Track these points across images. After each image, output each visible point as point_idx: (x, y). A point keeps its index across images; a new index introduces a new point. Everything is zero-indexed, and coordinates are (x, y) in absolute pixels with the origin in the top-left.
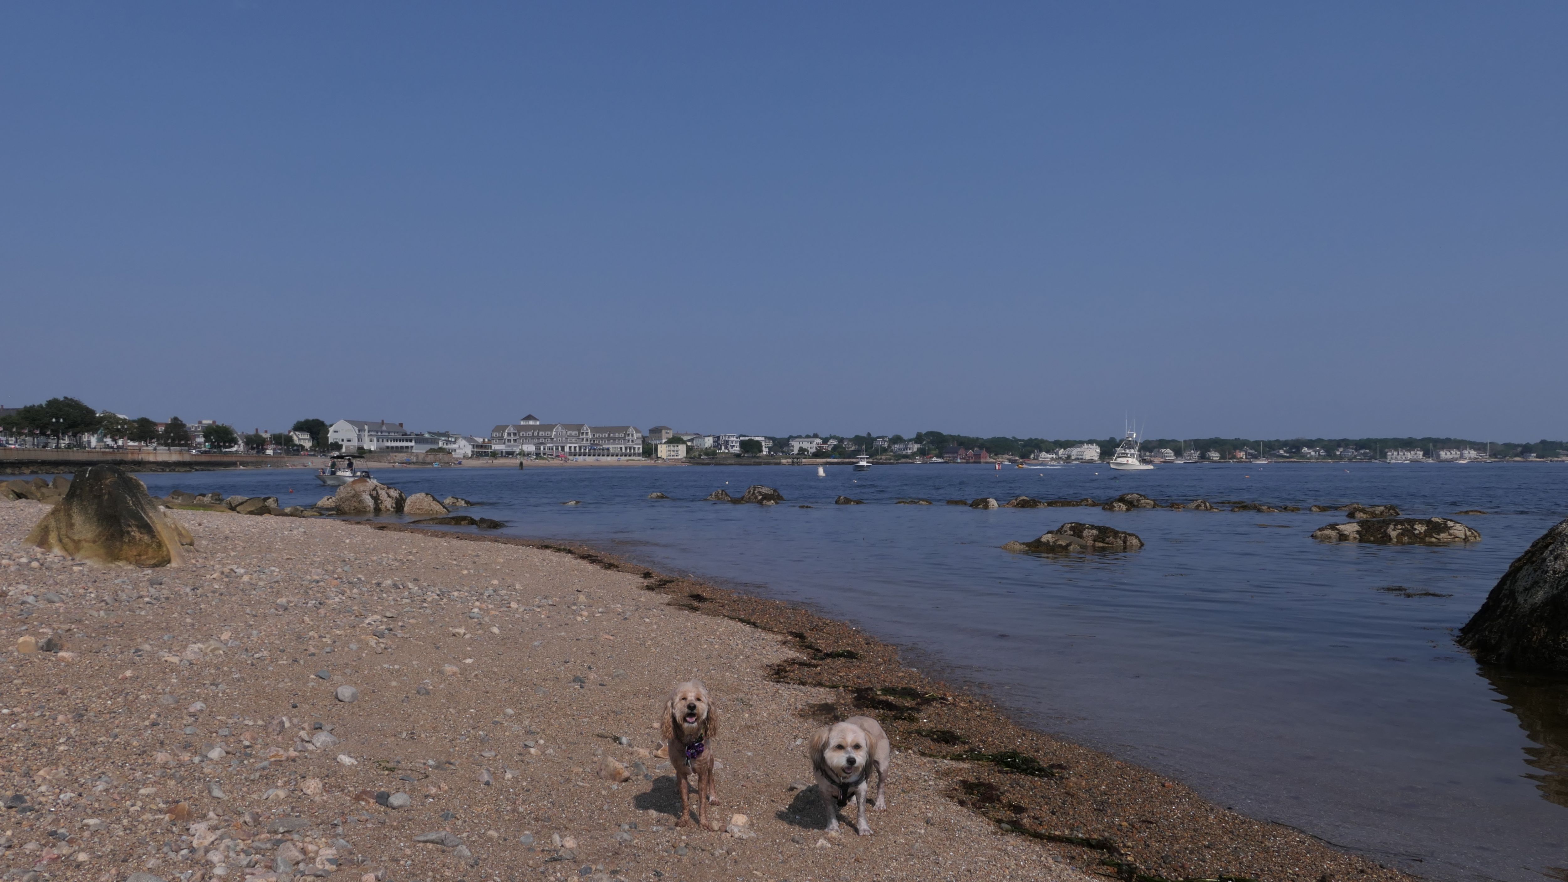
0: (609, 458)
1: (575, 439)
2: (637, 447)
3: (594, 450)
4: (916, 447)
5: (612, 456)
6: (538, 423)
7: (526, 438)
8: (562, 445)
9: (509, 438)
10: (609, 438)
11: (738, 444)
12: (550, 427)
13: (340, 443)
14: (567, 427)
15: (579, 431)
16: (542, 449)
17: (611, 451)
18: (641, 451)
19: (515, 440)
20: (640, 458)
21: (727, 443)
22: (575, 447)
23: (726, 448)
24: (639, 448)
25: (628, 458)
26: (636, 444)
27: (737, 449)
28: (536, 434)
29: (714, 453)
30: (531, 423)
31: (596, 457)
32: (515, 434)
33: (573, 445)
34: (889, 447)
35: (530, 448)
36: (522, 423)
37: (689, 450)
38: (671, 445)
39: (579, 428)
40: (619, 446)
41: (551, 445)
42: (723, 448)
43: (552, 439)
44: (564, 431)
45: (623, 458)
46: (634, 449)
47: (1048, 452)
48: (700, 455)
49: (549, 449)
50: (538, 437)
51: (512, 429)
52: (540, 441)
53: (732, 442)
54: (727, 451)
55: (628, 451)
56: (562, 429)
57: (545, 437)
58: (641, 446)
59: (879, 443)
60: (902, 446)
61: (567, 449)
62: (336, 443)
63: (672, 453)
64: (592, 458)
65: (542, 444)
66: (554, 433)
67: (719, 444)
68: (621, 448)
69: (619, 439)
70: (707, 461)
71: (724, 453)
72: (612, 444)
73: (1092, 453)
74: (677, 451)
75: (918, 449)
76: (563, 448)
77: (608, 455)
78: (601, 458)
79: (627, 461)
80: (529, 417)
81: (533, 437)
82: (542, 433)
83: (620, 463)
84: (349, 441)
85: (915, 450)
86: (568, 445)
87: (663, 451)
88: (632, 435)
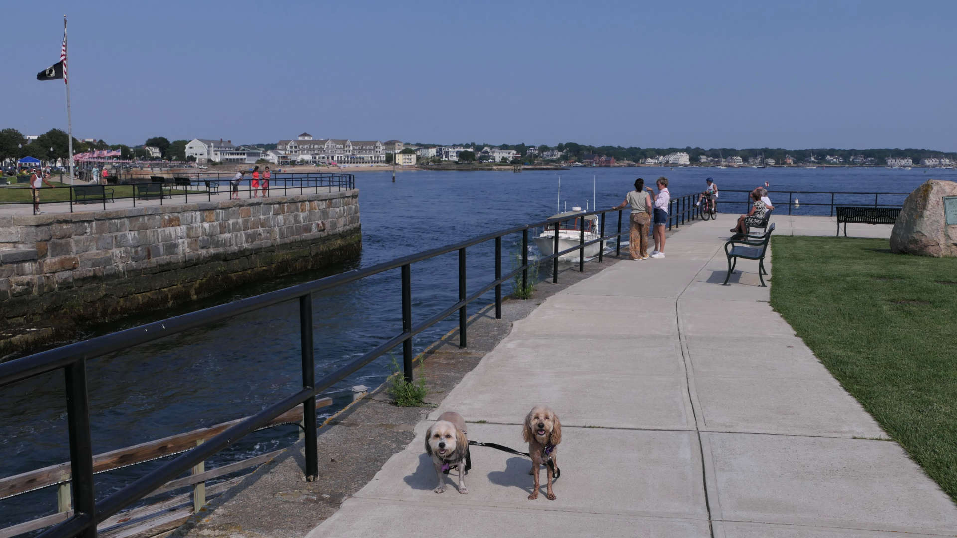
0: (364, 165)
1: (342, 151)
2: (382, 156)
3: (353, 160)
4: (559, 154)
5: (366, 163)
6: (311, 139)
7: (304, 150)
8: (333, 155)
9: (291, 150)
10: (362, 150)
11: (455, 154)
12: (324, 142)
13: (195, 156)
14: (336, 142)
15: (344, 145)
16: (317, 159)
17: (365, 160)
18: (385, 159)
19: (296, 152)
20: (385, 164)
21: (446, 153)
22: (341, 157)
23: (446, 157)
24: (383, 157)
25: (376, 164)
26: (382, 154)
27: (455, 159)
28: (312, 147)
29: (439, 162)
30: (306, 138)
31: (355, 165)
32: (295, 147)
33: (340, 156)
34: (539, 154)
35: (307, 157)
36: (300, 139)
37: (418, 158)
38: (406, 155)
39: (344, 143)
40: (370, 156)
41: (324, 155)
42: (444, 157)
43: (324, 151)
44: (334, 145)
45: (374, 164)
46: (381, 157)
47: (652, 158)
48: (428, 163)
49: (322, 158)
50: (314, 149)
51: (293, 143)
52: (315, 152)
53: (451, 152)
54: (446, 159)
55: (376, 159)
56: (332, 143)
57: (319, 150)
58: (385, 156)
59: (531, 151)
60: (549, 154)
61: (336, 159)
62: (192, 156)
63: (407, 161)
64: (352, 165)
65: (317, 154)
66: (326, 146)
67: (440, 154)
68: (371, 158)
69: (370, 150)
70: (435, 167)
71: (445, 161)
72: (365, 154)
73: (684, 159)
74: (410, 159)
75: (561, 156)
76: (333, 158)
77: (363, 163)
78: (359, 165)
79: (377, 166)
80: (305, 135)
81: (309, 149)
82: (316, 147)
83: (372, 169)
84: (201, 155)
85: (559, 156)
86: (337, 156)
87: (400, 159)
88: (379, 147)
